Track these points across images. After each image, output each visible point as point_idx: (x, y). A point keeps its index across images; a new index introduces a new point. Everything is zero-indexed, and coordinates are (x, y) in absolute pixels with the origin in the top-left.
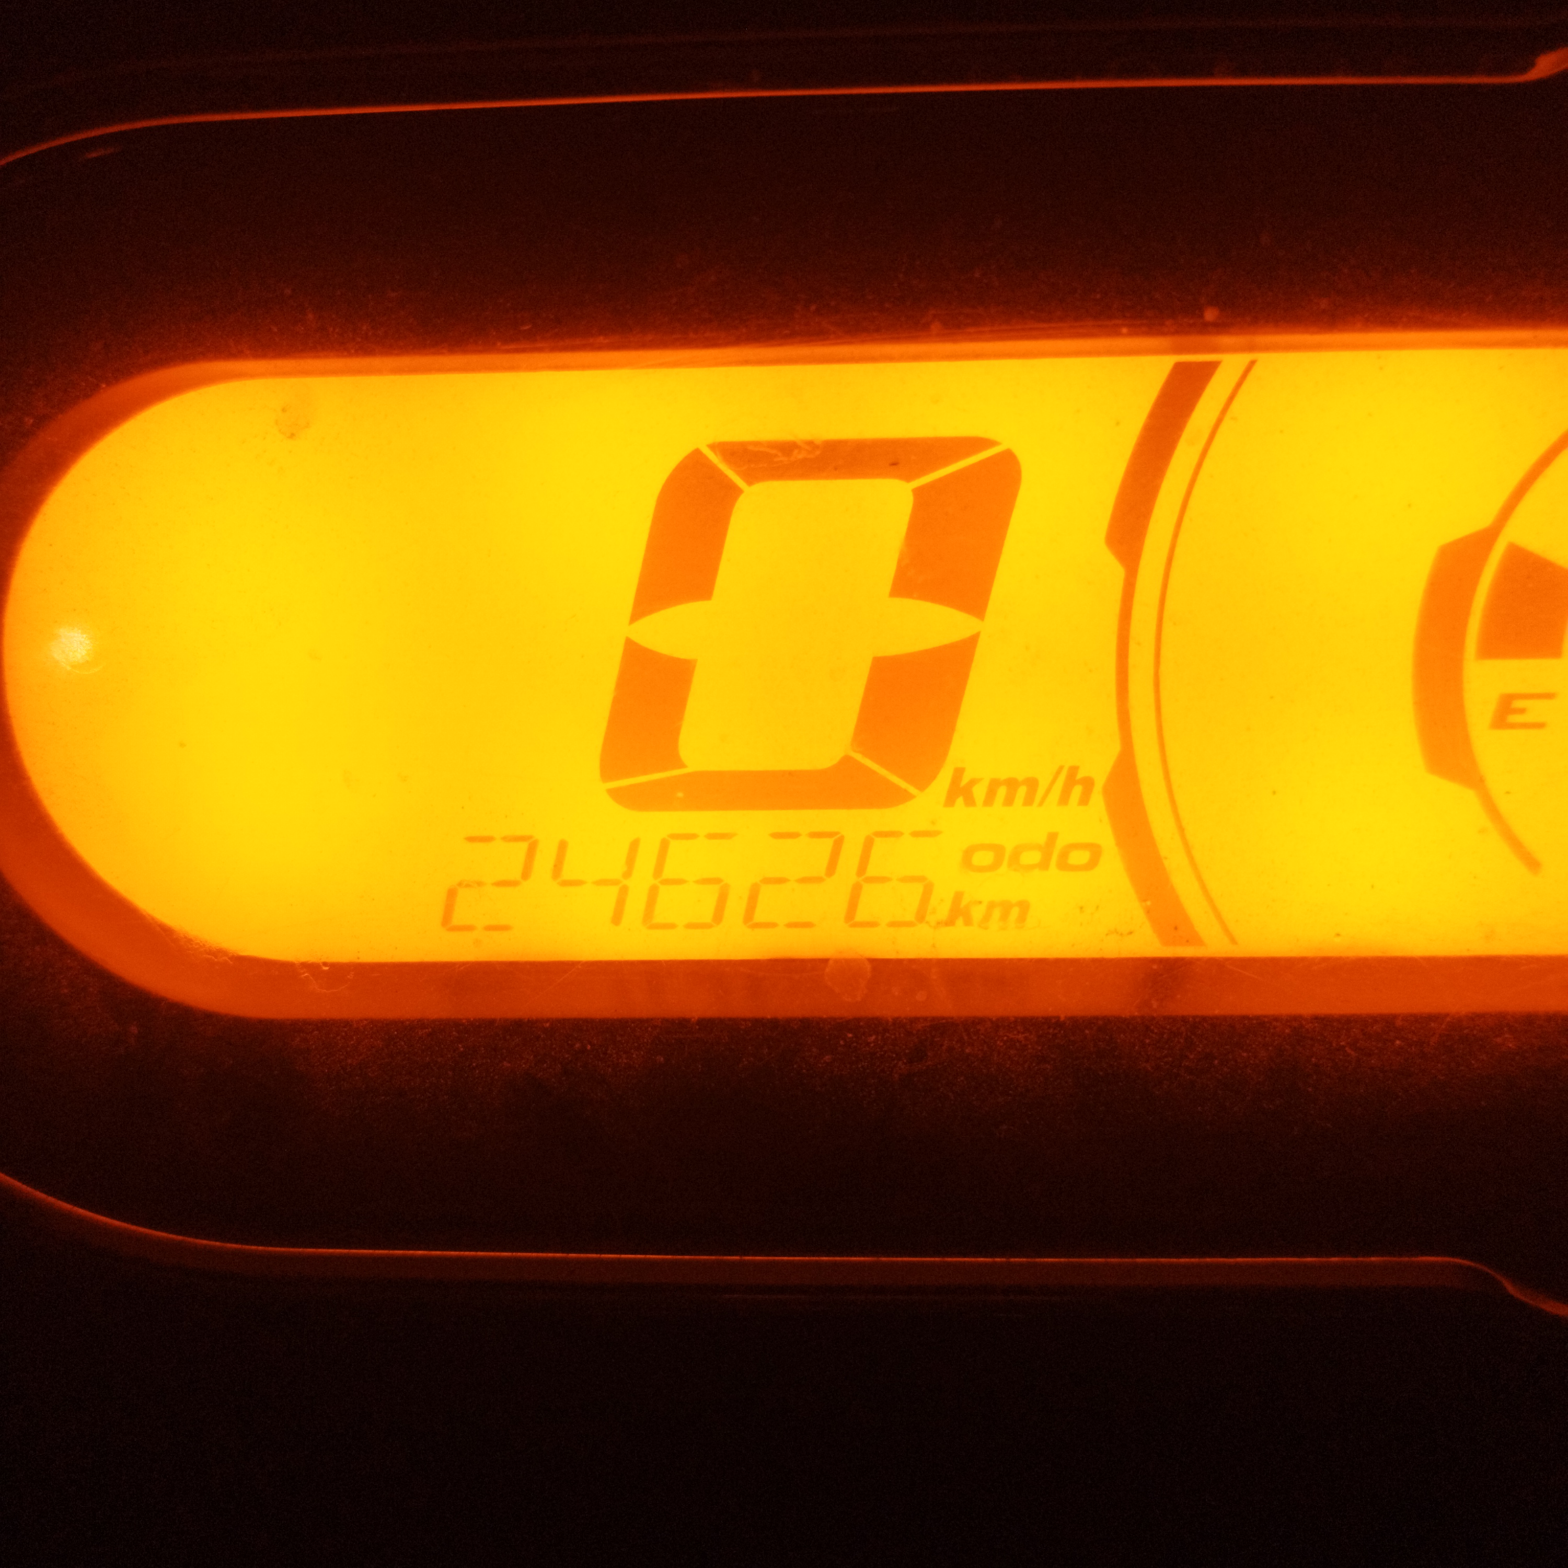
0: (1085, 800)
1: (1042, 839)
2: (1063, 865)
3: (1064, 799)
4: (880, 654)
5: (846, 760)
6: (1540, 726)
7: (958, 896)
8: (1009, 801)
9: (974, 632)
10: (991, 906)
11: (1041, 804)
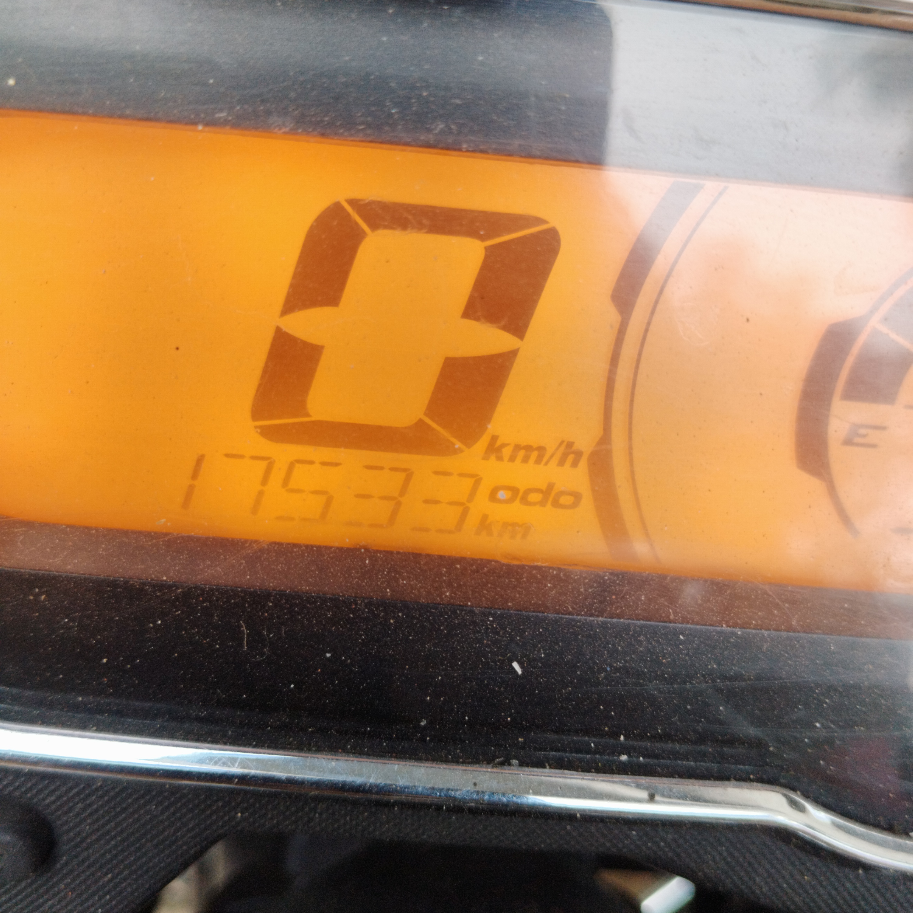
0: (575, 464)
1: (544, 487)
2: (556, 504)
3: (561, 463)
4: (451, 354)
5: (421, 421)
6: (874, 446)
7: (485, 517)
8: (525, 460)
9: (516, 347)
10: (506, 525)
11: (546, 464)
